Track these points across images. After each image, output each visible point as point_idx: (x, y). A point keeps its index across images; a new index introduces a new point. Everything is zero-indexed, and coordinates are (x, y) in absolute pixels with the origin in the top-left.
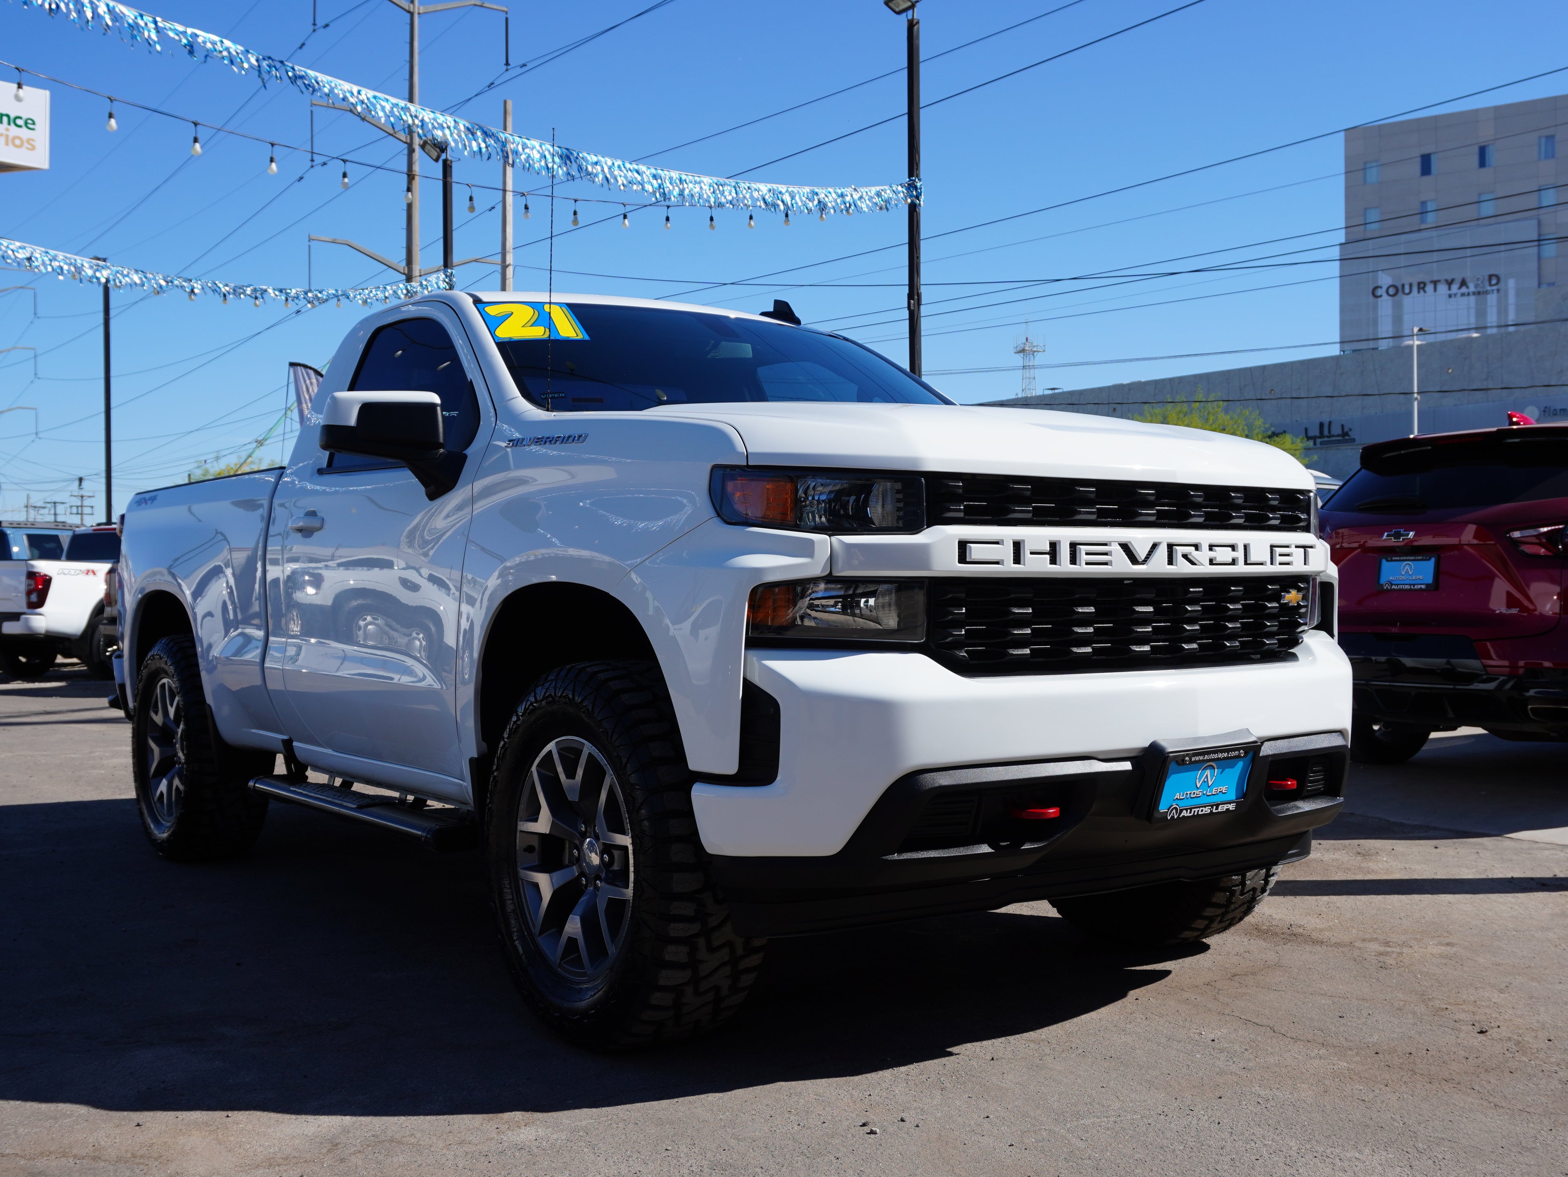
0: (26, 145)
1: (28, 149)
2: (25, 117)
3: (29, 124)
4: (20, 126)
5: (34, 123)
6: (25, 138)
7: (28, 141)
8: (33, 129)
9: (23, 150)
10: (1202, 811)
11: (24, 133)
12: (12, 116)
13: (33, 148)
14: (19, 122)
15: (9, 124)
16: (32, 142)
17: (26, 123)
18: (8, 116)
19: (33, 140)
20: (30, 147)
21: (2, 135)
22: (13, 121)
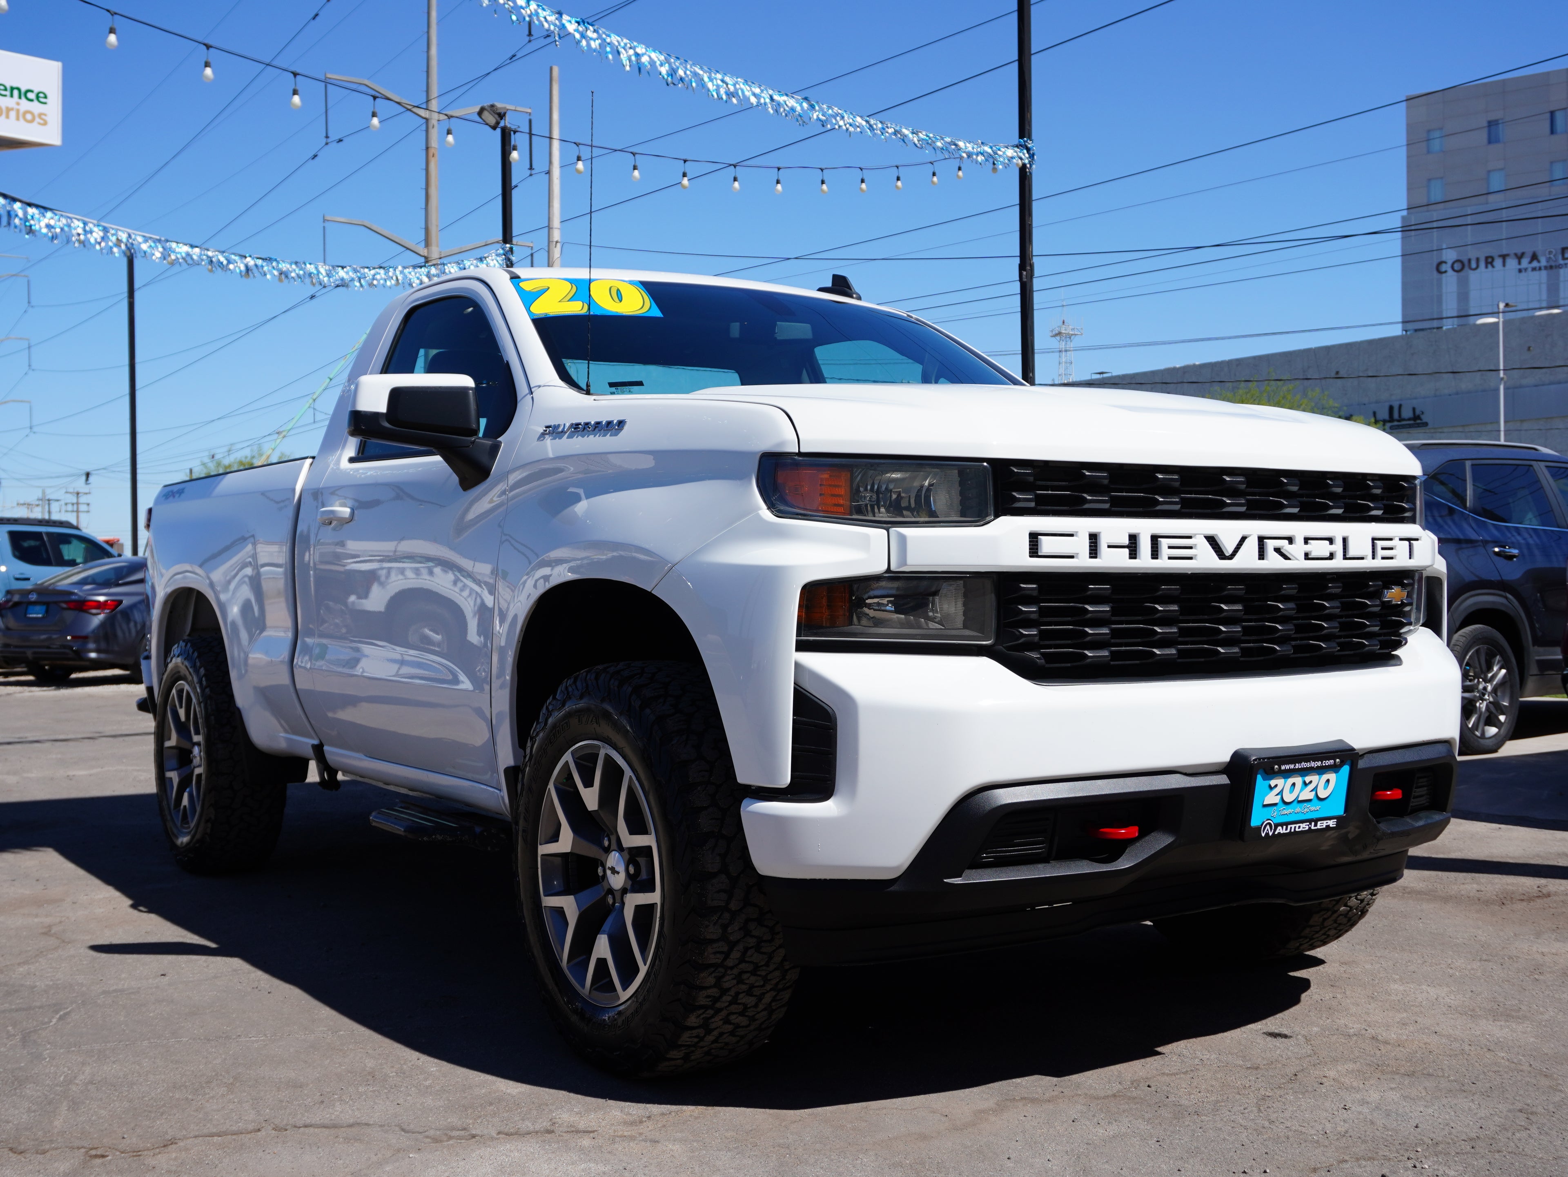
0: (38, 120)
1: (39, 124)
2: (36, 91)
3: (41, 97)
4: (32, 100)
5: (46, 97)
6: (36, 112)
7: (40, 115)
8: (45, 103)
9: (35, 124)
11: (36, 107)
12: (23, 90)
13: (45, 123)
14: (30, 95)
15: (20, 97)
16: (43, 117)
17: (38, 97)
18: (19, 89)
19: (45, 115)
20: (42, 122)
21: (12, 109)
22: (24, 94)
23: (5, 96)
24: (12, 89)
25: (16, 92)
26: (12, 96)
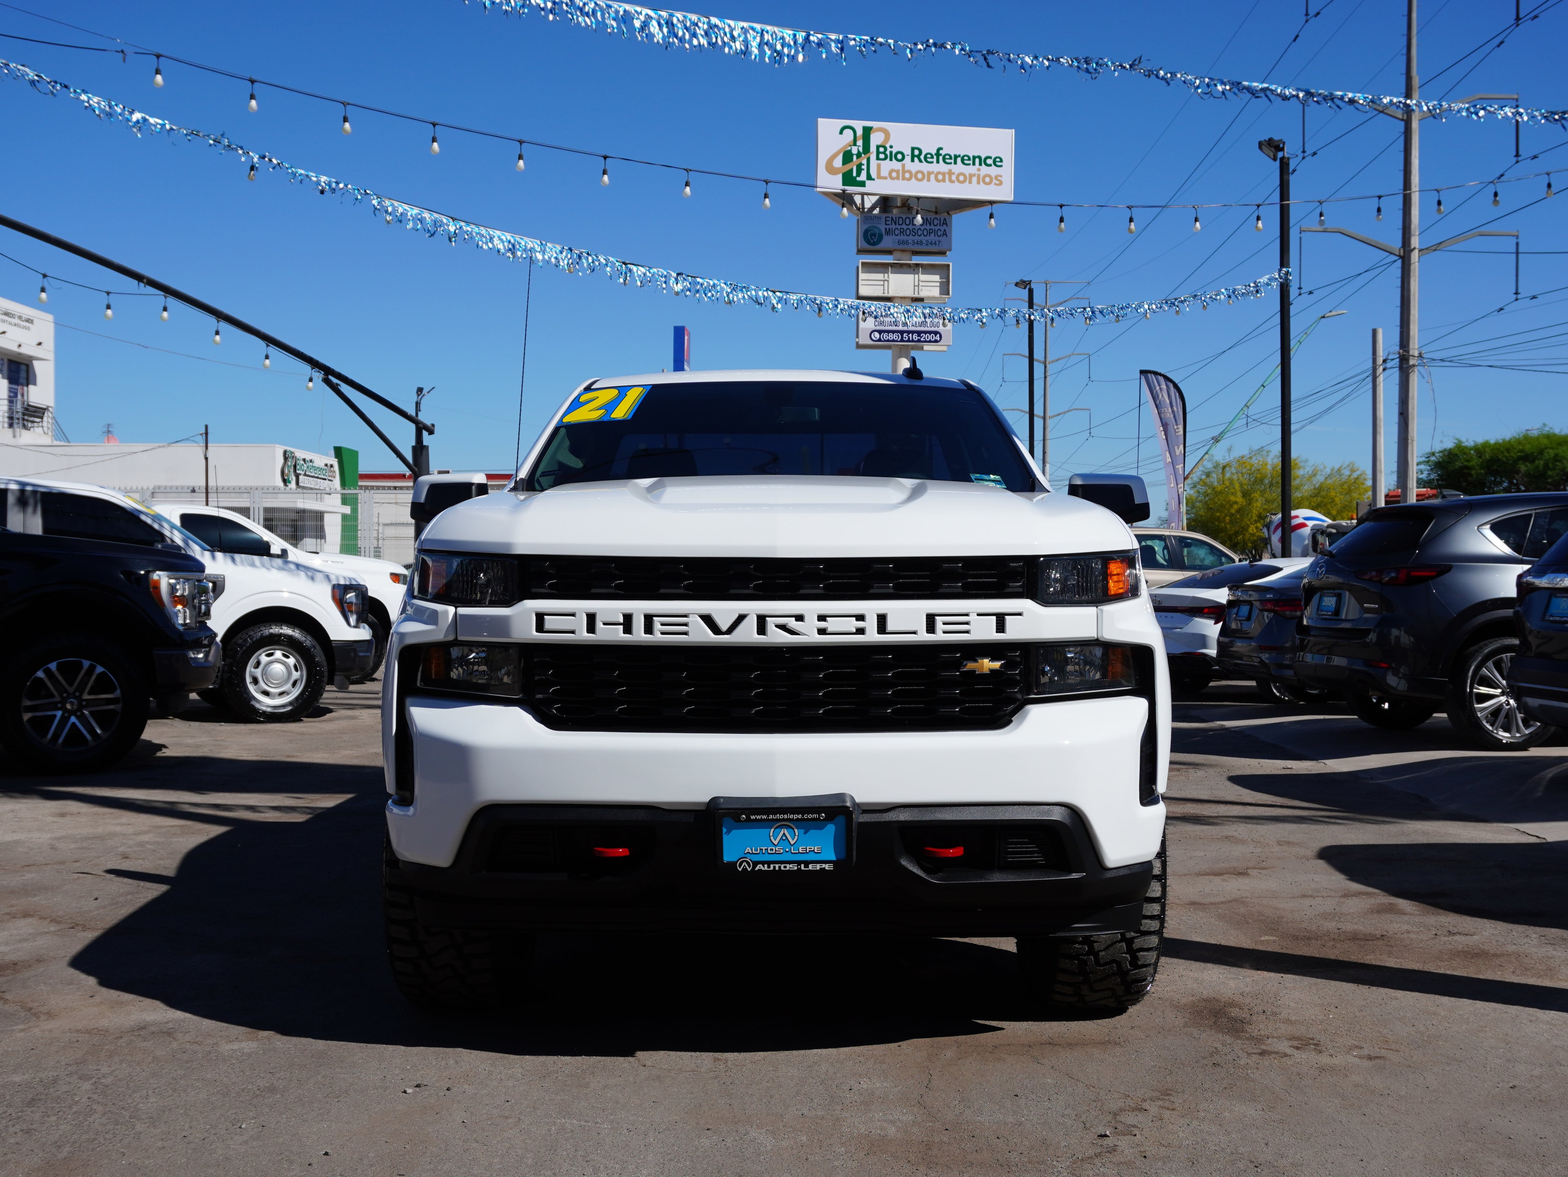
0: (994, 181)
1: (996, 184)
2: (994, 157)
3: (997, 162)
4: (990, 165)
5: (1001, 161)
6: (993, 175)
7: (996, 177)
8: (1001, 166)
9: (993, 186)
10: (785, 867)
11: (993, 171)
12: (983, 157)
13: (1001, 183)
14: (989, 161)
15: (980, 164)
16: (999, 178)
17: (995, 162)
18: (980, 157)
19: (1001, 176)
20: (998, 182)
21: (974, 175)
22: (983, 161)
23: (969, 164)
24: (974, 158)
25: (977, 160)
26: (974, 164)
